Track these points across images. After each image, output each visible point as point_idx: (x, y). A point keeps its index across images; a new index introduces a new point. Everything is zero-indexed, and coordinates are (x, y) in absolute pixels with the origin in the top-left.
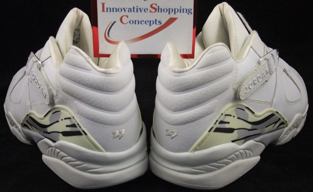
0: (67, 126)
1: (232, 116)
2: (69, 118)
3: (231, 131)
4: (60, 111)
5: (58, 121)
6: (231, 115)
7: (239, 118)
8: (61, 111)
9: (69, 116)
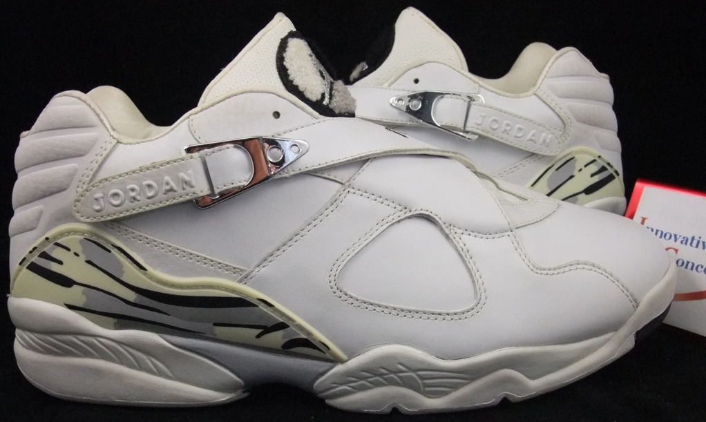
0: (592, 175)
1: (72, 252)
2: (594, 161)
3: (66, 282)
4: (573, 158)
5: (572, 177)
6: (69, 250)
7: (89, 262)
8: (576, 156)
9: (592, 159)
